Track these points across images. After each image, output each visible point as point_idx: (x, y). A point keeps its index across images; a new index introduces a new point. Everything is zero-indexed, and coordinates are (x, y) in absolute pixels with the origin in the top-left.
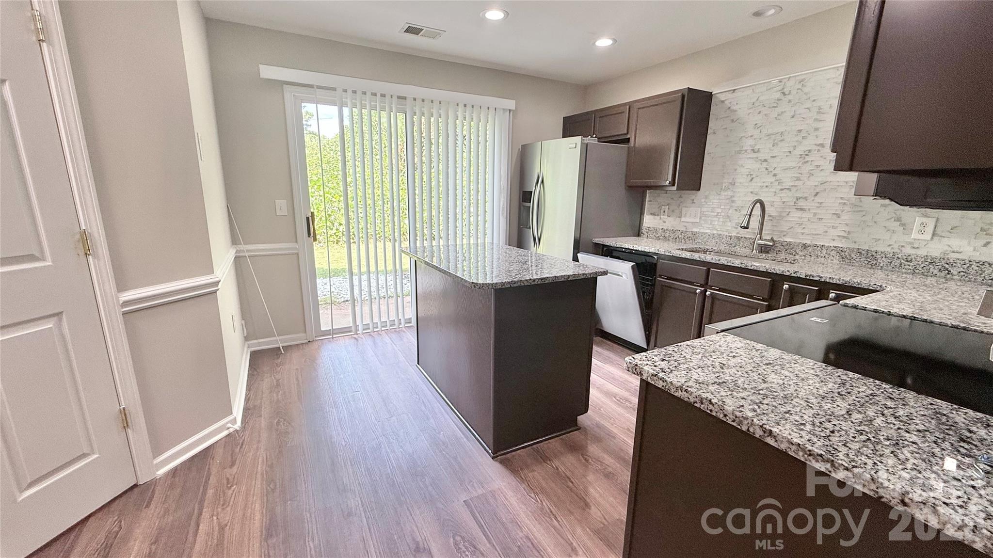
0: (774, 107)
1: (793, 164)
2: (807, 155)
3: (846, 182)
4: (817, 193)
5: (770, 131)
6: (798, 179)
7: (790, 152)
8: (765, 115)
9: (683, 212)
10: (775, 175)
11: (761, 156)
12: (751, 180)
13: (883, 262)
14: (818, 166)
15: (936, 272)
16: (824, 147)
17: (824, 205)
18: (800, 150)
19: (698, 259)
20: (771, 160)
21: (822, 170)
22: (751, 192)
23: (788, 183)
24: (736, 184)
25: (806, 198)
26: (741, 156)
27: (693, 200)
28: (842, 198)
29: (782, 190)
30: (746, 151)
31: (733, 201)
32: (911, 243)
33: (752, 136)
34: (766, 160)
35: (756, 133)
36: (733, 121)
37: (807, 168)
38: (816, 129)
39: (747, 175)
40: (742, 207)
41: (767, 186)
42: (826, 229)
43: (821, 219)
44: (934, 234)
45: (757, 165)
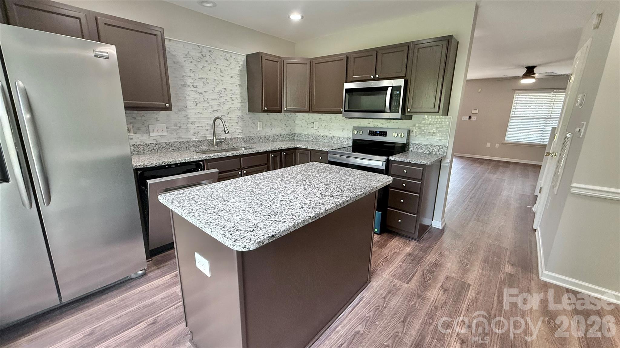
0: (198, 61)
1: (216, 98)
2: (220, 93)
3: (237, 108)
4: (228, 113)
5: (200, 76)
6: (220, 106)
7: (213, 90)
8: (195, 65)
9: (151, 129)
10: (208, 103)
11: (200, 90)
12: (196, 105)
13: (255, 140)
14: (226, 100)
15: (267, 140)
16: (226, 90)
17: (232, 119)
18: (217, 90)
19: (236, 155)
20: (204, 94)
21: (228, 102)
22: (198, 112)
23: (216, 108)
24: (188, 107)
25: (224, 115)
26: (186, 88)
27: (157, 118)
28: (237, 115)
29: (213, 111)
30: (189, 86)
31: (188, 118)
32: (258, 132)
33: (190, 77)
34: (201, 93)
35: (192, 75)
36: (174, 62)
37: (222, 100)
38: (222, 80)
39: (193, 102)
40: (195, 122)
41: (206, 109)
42: (235, 130)
43: (232, 125)
44: (263, 128)
45: (197, 96)
